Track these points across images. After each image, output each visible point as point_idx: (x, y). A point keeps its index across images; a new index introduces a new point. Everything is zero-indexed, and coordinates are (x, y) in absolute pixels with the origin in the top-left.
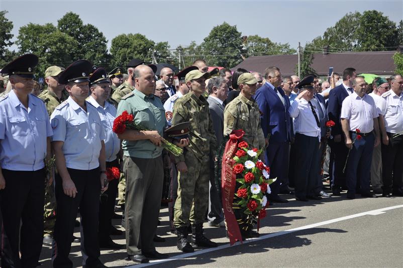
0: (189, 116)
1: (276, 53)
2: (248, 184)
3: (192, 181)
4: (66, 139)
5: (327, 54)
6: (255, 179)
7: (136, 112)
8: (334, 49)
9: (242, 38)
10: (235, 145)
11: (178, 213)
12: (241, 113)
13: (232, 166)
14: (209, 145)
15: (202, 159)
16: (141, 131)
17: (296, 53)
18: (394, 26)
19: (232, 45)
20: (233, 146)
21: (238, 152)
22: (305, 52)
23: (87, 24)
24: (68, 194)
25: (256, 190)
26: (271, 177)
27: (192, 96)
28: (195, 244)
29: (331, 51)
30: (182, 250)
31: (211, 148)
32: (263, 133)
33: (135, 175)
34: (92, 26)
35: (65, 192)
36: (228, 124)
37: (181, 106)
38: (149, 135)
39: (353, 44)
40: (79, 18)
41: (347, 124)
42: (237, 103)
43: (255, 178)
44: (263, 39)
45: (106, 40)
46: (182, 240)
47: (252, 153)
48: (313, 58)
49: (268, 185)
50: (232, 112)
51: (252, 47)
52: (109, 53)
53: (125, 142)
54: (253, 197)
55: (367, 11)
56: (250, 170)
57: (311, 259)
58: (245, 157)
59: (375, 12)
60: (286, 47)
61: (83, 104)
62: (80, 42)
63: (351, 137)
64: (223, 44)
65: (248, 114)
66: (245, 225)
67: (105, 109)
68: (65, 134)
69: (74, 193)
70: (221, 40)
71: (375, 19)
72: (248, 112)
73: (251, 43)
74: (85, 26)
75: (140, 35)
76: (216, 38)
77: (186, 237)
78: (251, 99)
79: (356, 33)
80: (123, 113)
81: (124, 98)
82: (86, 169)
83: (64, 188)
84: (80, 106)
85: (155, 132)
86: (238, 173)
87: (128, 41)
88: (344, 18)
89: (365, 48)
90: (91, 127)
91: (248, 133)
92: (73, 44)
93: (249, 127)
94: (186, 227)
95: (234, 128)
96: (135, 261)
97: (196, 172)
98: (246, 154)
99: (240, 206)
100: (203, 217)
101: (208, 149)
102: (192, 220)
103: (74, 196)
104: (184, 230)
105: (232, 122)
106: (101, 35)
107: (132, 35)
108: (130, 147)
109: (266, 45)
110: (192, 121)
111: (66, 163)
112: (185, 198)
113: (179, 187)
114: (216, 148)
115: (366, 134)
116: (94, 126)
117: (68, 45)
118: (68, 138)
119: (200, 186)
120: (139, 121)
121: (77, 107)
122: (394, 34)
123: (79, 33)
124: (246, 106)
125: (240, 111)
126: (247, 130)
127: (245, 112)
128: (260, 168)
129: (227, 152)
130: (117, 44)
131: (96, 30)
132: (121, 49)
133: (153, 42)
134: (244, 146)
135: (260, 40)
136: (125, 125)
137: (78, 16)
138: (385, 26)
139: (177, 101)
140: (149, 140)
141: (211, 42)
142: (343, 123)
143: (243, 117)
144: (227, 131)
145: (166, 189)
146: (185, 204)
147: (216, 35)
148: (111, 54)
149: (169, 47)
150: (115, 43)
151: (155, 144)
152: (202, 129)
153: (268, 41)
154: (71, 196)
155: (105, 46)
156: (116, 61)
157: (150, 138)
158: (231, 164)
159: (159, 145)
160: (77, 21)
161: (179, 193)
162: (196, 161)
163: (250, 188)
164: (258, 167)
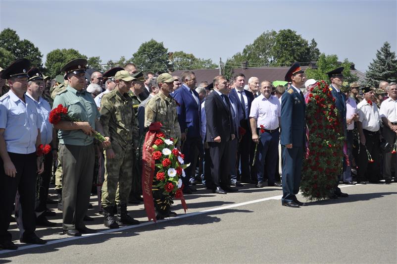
0: (115, 109)
1: (199, 68)
2: (166, 169)
3: (117, 166)
4: (6, 127)
5: (246, 68)
6: (171, 165)
7: (69, 106)
8: (252, 64)
9: (168, 54)
10: (154, 135)
11: (105, 195)
12: (159, 108)
13: (151, 153)
14: (131, 135)
15: (125, 147)
16: (74, 122)
17: (217, 68)
18: (306, 44)
19: (159, 60)
20: (152, 136)
21: (156, 141)
22: (226, 67)
23: (23, 40)
24: (9, 174)
25: (172, 173)
26: (186, 163)
27: (117, 93)
28: (120, 222)
29: (249, 66)
30: (108, 227)
31: (133, 137)
32: (179, 127)
33: (70, 160)
34: (28, 41)
35: (6, 172)
36: (148, 118)
37: (107, 101)
38: (82, 126)
39: (270, 60)
40: (16, 34)
41: (254, 122)
42: (157, 99)
43: (172, 163)
44: (188, 55)
45: (41, 55)
46: (109, 218)
47: (168, 142)
48: (233, 73)
49: (183, 170)
50: (151, 107)
51: (178, 62)
52: (44, 66)
53: (60, 132)
54: (169, 180)
55: (282, 30)
56: (167, 156)
57: (220, 232)
58: (163, 145)
59: (289, 31)
60: (209, 63)
61: (22, 96)
62: (16, 56)
63: (258, 134)
64: (151, 59)
65: (165, 109)
66: (163, 205)
67: (39, 103)
68: (6, 121)
69: (14, 173)
70: (148, 56)
71: (289, 37)
72: (166, 107)
73: (177, 59)
74: (22, 42)
75: (74, 50)
76: (145, 54)
77: (112, 215)
78: (169, 96)
79: (273, 50)
80: (58, 106)
81: (59, 93)
82: (25, 153)
83: (5, 169)
84: (20, 98)
85: (86, 123)
86: (157, 160)
87: (62, 56)
88: (262, 36)
89: (280, 63)
90: (29, 117)
91: (166, 125)
92: (10, 58)
93: (167, 120)
94: (112, 206)
95: (153, 122)
96: (69, 234)
97: (121, 158)
98: (164, 143)
99: (158, 188)
100: (127, 198)
101: (131, 138)
102: (117, 201)
103: (14, 176)
104: (111, 209)
105: (152, 116)
106: (36, 50)
107: (66, 50)
108: (64, 136)
109: (190, 60)
110: (117, 114)
111: (6, 148)
112: (111, 181)
113: (106, 172)
114: (138, 138)
115: (272, 130)
116: (32, 116)
117: (5, 59)
118: (9, 126)
119: (125, 171)
120: (72, 113)
121: (17, 99)
122: (306, 51)
123: (16, 48)
124: (165, 102)
125: (159, 106)
126: (164, 122)
127: (163, 108)
128: (175, 155)
129: (147, 141)
130: (52, 58)
131: (32, 45)
132: (55, 63)
133: (86, 57)
134: (161, 136)
135: (185, 55)
136: (60, 117)
137: (15, 32)
138: (299, 44)
139: (104, 96)
140: (81, 130)
141: (140, 57)
142: (252, 121)
143: (162, 112)
144: (147, 123)
145: (96, 174)
146: (111, 187)
147: (144, 51)
148: (46, 67)
149: (101, 61)
150: (50, 57)
151: (86, 133)
152: (126, 121)
153: (192, 57)
154: (11, 176)
155: (40, 60)
156: (51, 74)
157: (81, 128)
158: (150, 151)
159: (89, 134)
160: (14, 37)
161: (106, 177)
162: (120, 149)
163: (167, 172)
164: (174, 154)
